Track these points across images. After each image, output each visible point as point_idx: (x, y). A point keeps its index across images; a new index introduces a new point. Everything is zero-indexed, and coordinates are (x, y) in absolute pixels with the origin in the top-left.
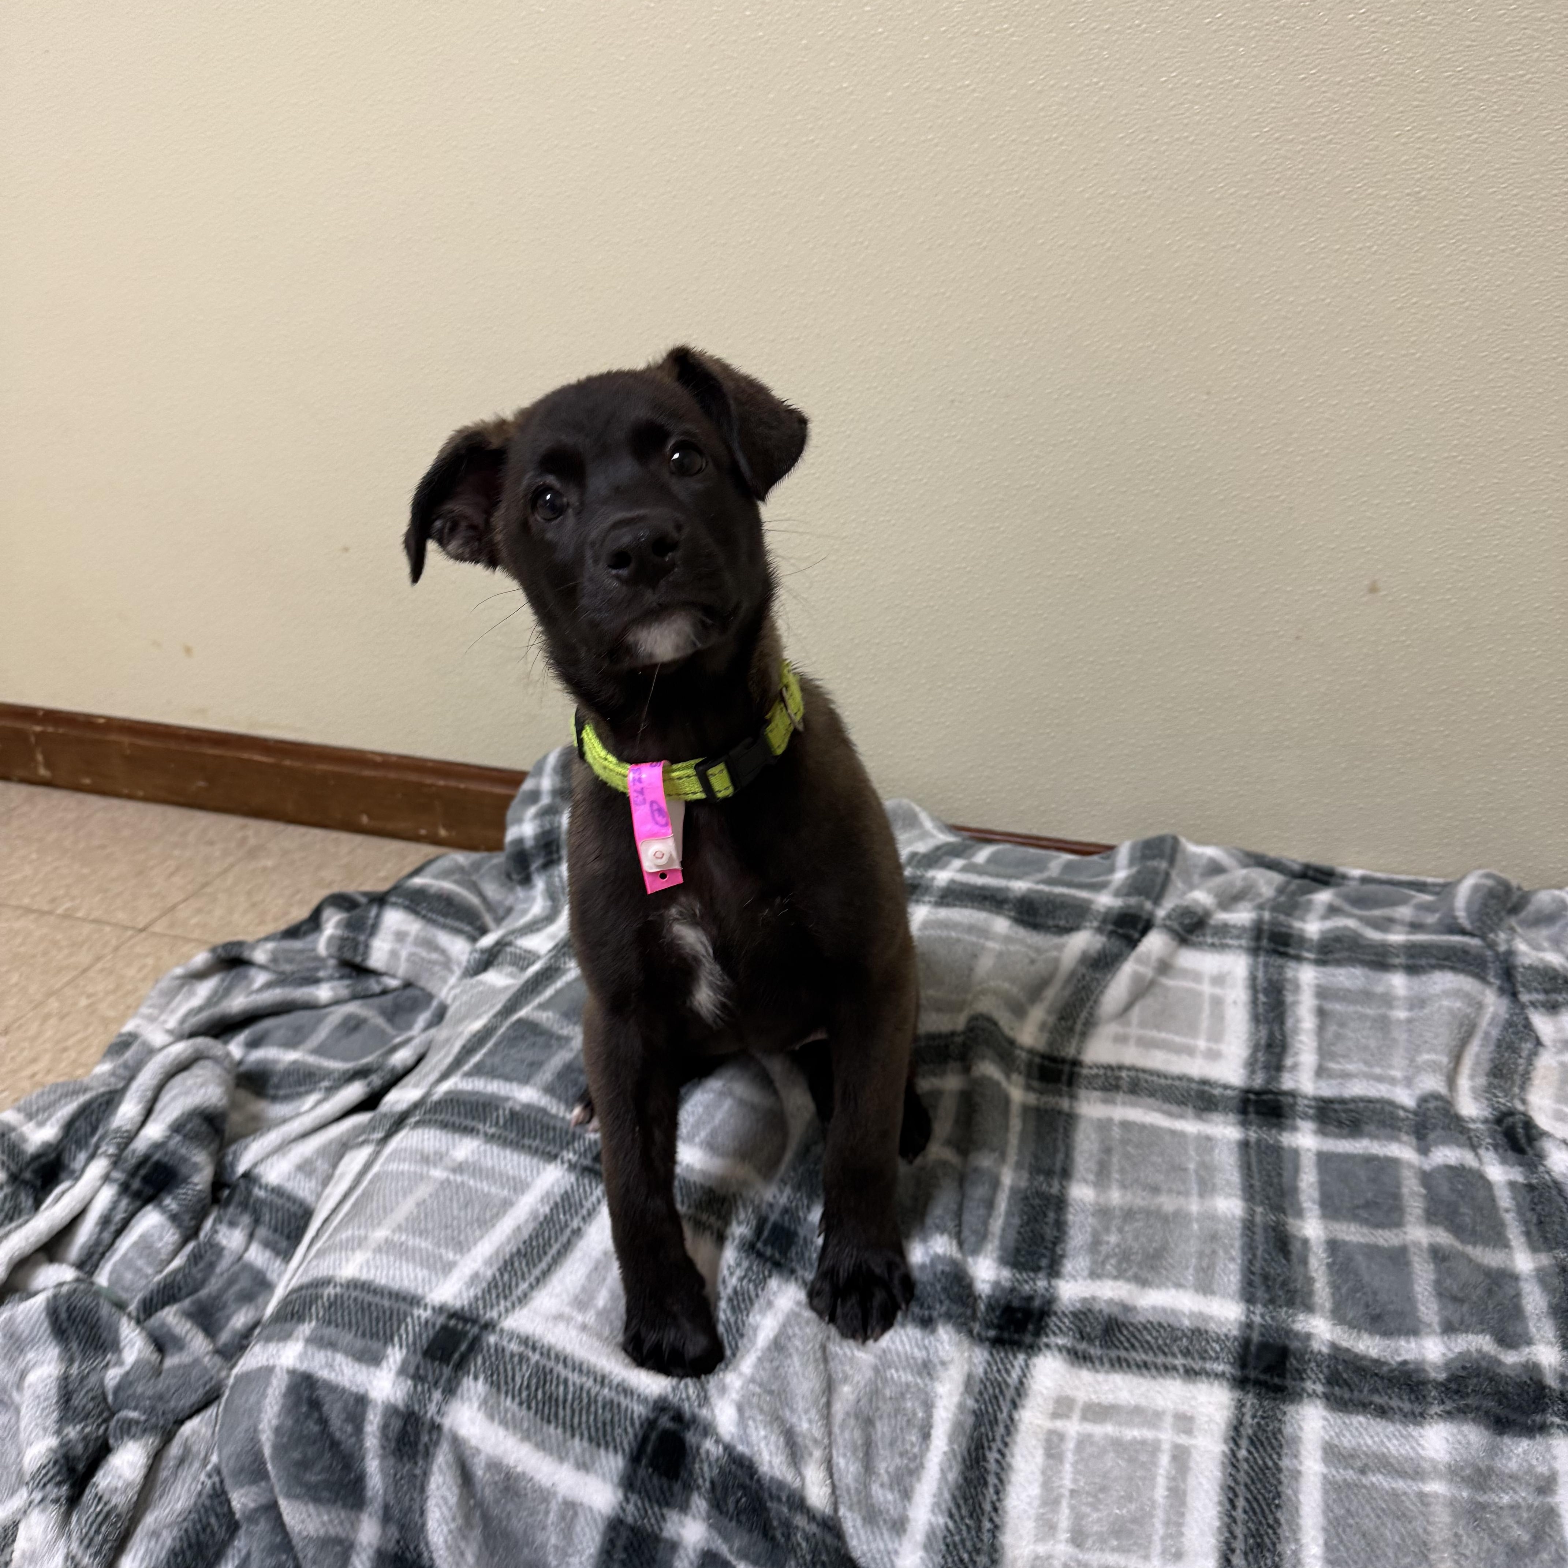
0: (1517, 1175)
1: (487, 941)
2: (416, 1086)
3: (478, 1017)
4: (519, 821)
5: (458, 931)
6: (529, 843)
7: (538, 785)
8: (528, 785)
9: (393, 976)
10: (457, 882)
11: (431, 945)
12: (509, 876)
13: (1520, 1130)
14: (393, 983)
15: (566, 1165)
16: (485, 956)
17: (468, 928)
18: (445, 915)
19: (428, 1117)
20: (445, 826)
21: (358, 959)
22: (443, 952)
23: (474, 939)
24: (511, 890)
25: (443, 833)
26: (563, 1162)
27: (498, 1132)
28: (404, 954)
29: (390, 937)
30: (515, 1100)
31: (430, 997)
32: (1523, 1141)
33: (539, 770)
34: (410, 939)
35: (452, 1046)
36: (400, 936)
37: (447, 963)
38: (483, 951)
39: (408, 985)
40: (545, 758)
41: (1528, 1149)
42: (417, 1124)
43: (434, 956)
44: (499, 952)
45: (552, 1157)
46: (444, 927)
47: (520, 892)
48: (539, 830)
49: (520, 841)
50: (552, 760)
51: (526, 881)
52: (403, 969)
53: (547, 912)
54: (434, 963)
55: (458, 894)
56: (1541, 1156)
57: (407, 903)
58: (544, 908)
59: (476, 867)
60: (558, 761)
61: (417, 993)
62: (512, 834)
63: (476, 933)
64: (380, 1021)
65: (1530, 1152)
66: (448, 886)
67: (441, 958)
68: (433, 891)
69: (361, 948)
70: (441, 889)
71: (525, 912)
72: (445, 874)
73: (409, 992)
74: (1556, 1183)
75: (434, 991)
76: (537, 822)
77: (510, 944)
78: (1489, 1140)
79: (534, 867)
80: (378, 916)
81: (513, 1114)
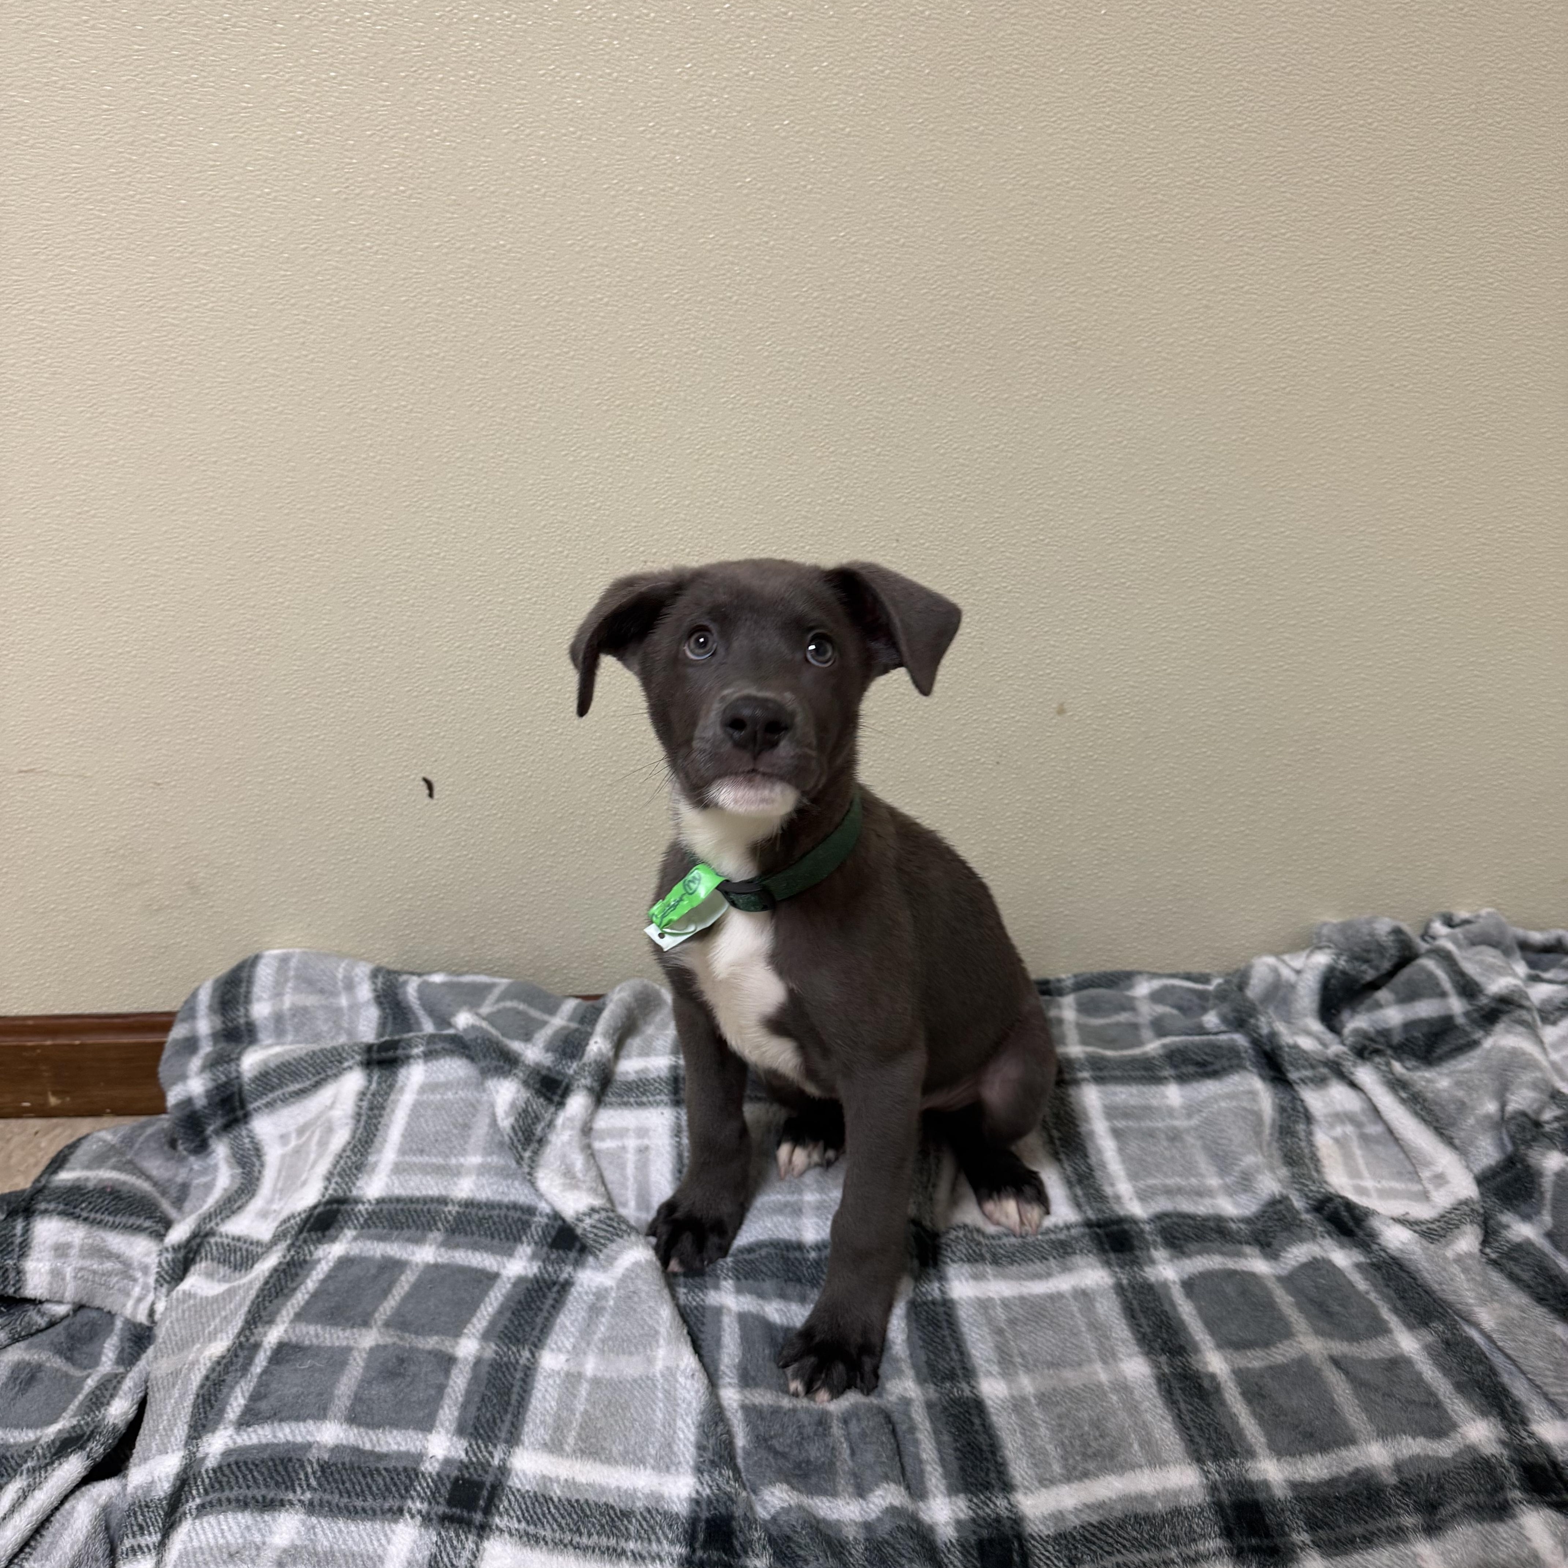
0: (1358, 1256)
1: (179, 1233)
2: (163, 1451)
3: (212, 1337)
4: (183, 1077)
5: (137, 1230)
6: (200, 1103)
7: (193, 1030)
8: (178, 1032)
9: (60, 1302)
10: (114, 1168)
11: (101, 1253)
12: (173, 1144)
13: (1345, 1214)
14: (61, 1310)
15: (419, 1518)
16: (181, 1255)
17: (147, 1224)
18: (114, 1213)
19: (213, 1496)
20: (55, 1093)
21: (11, 1291)
22: (118, 1257)
23: (160, 1236)
24: (182, 1160)
25: (53, 1101)
26: (412, 1517)
27: (317, 1496)
28: (69, 1272)
29: (48, 1255)
30: (320, 1446)
31: (111, 1315)
32: (1351, 1224)
33: (190, 1011)
34: (74, 1252)
35: (187, 1380)
36: (61, 1250)
37: (126, 1269)
38: (176, 1249)
39: (79, 1307)
40: (194, 995)
41: (1356, 1230)
42: (202, 1510)
43: (109, 1265)
44: (200, 1245)
45: (397, 1513)
46: (114, 1227)
47: (195, 1163)
48: (210, 1085)
49: (188, 1101)
50: (204, 997)
51: (201, 1147)
52: (70, 1292)
53: (238, 1181)
54: (109, 1274)
55: (124, 1183)
56: (1373, 1236)
57: (61, 1207)
58: (233, 1176)
59: (128, 1141)
60: (213, 997)
61: (94, 1314)
62: (173, 1096)
63: (160, 1227)
64: (58, 1363)
65: (1361, 1233)
66: (107, 1175)
67: (118, 1266)
68: (91, 1185)
69: (12, 1275)
70: (101, 1180)
71: (208, 1187)
72: (99, 1160)
73: (84, 1316)
74: (1393, 1258)
75: (115, 1309)
76: (207, 1075)
77: (211, 1233)
78: (1320, 1228)
79: (210, 1129)
80: (26, 1231)
81: (324, 1467)
